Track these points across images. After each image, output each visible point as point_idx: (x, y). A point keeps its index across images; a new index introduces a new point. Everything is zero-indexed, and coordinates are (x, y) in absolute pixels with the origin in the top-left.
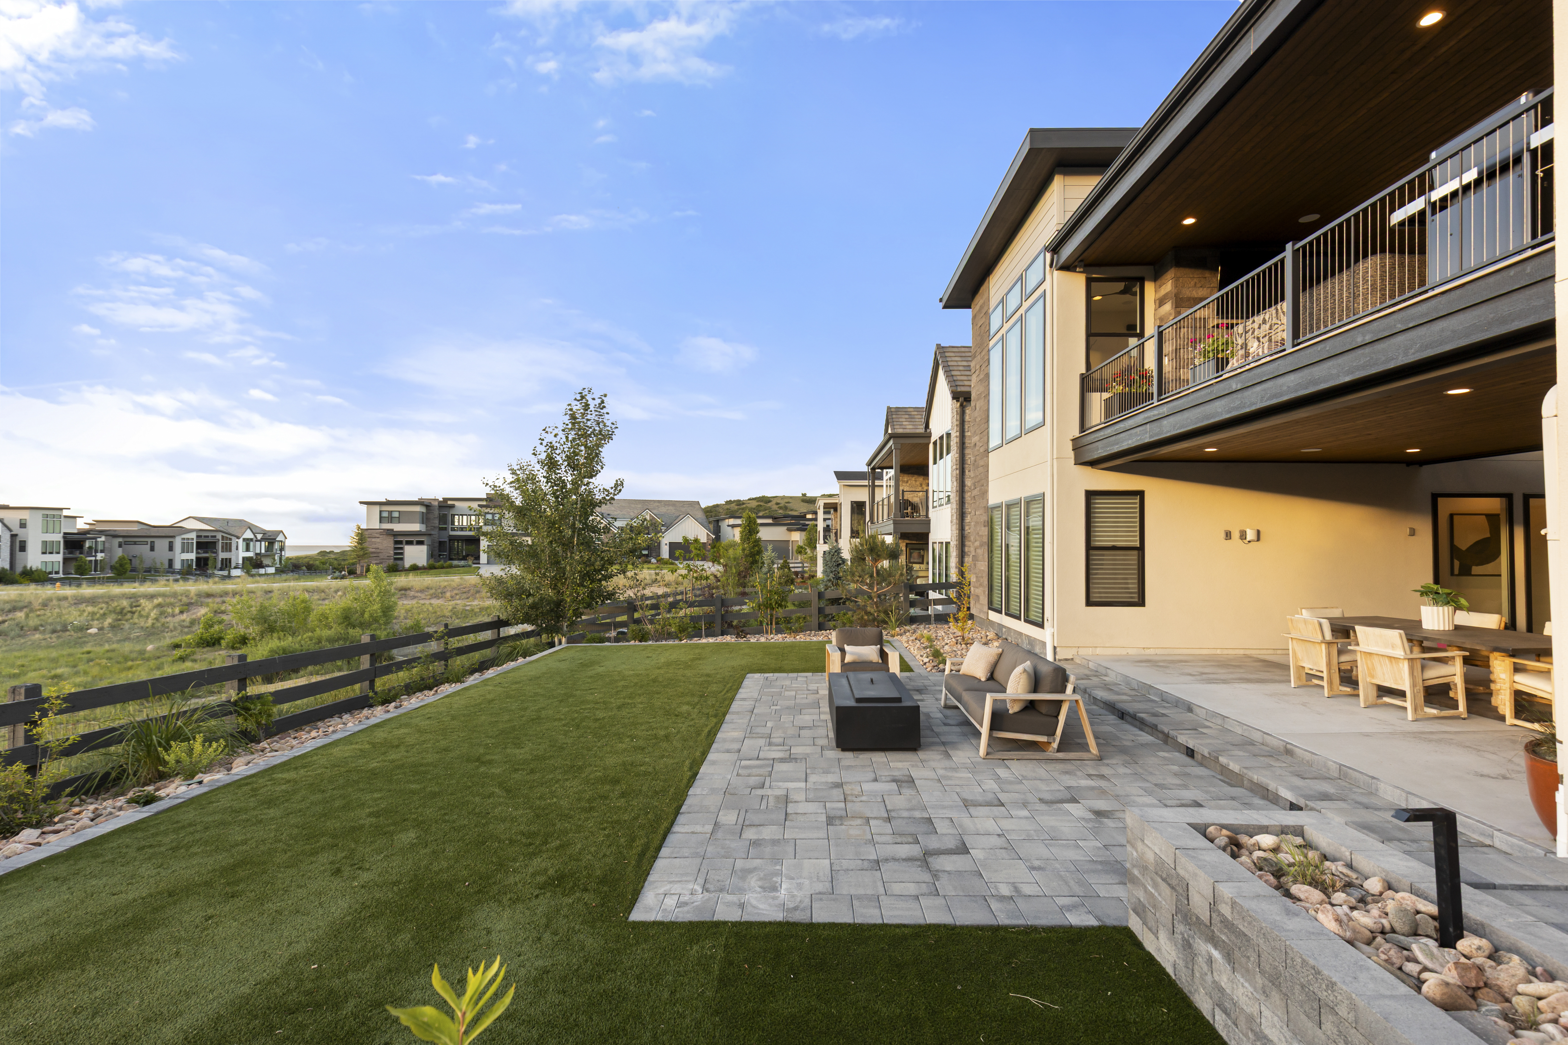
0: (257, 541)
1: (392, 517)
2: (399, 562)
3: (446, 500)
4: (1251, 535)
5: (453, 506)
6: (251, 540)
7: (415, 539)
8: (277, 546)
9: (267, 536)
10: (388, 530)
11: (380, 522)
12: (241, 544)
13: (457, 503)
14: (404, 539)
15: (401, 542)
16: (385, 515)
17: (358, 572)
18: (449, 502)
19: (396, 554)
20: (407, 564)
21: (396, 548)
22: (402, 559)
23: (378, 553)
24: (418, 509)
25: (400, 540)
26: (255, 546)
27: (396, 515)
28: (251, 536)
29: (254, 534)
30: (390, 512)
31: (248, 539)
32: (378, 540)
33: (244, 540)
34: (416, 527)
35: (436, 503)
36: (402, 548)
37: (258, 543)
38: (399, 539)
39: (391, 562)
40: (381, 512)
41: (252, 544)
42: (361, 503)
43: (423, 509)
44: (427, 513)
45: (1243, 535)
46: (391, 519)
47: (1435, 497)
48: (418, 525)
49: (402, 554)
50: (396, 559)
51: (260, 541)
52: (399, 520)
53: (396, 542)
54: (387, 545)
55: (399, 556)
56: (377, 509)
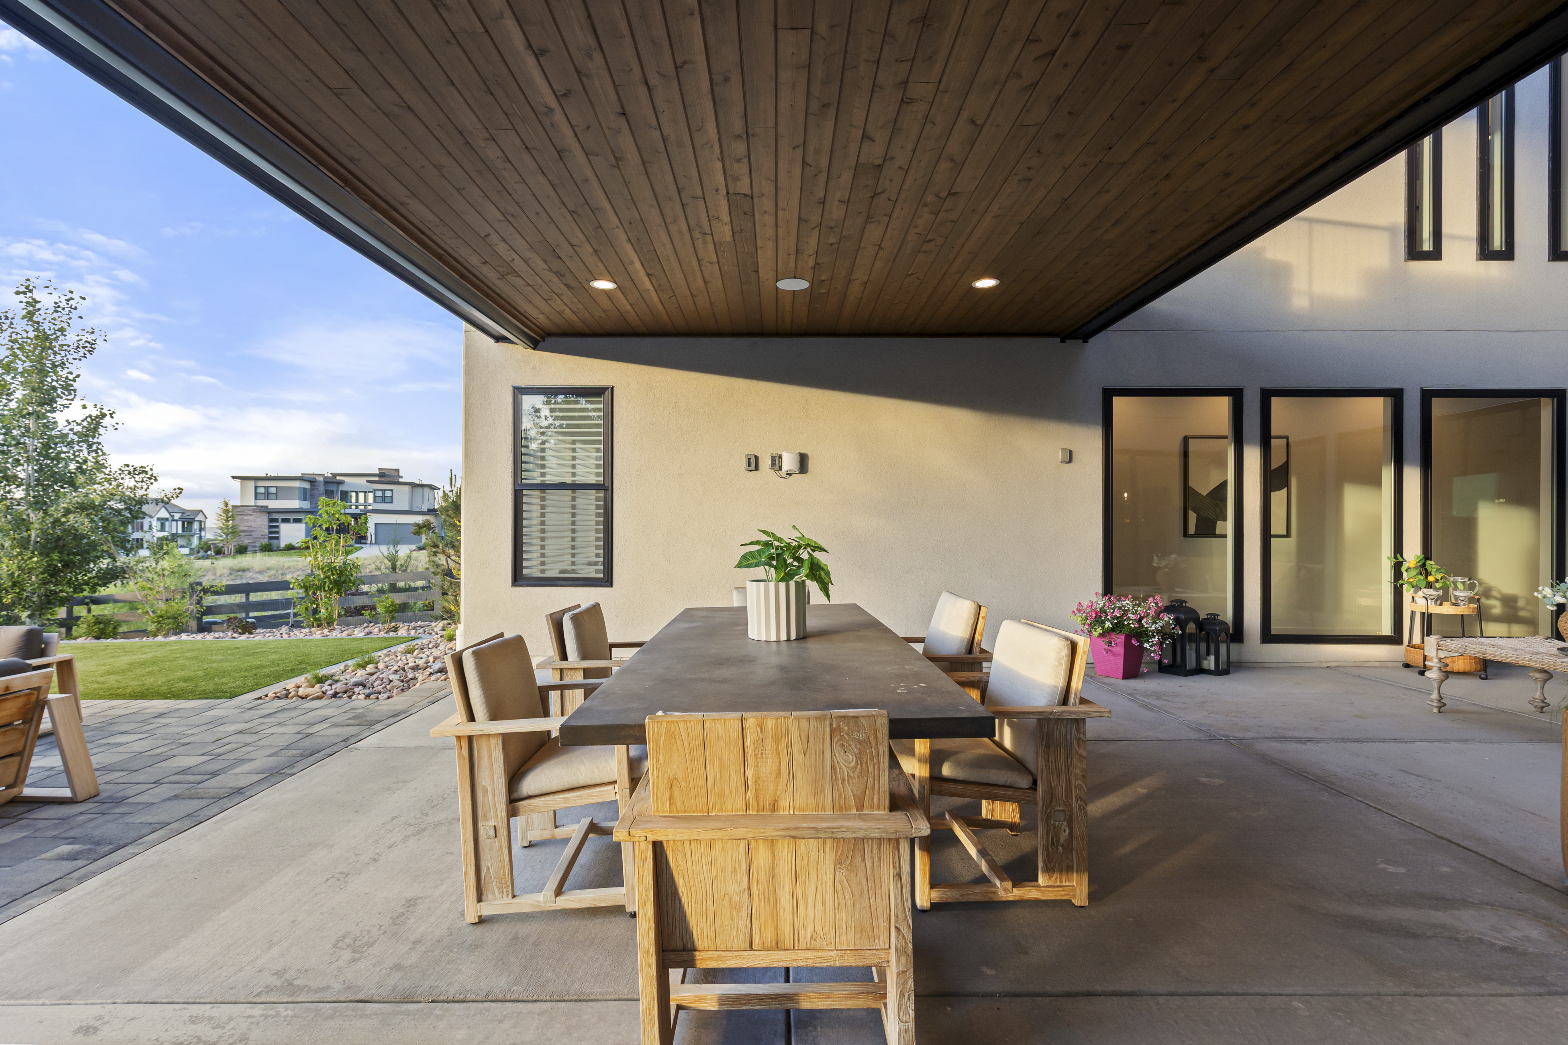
0: (173, 520)
1: (268, 494)
2: (274, 542)
3: (335, 475)
4: (789, 462)
5: (341, 483)
6: (167, 519)
7: (291, 517)
8: (196, 526)
9: (185, 516)
10: (262, 507)
11: (256, 498)
12: (156, 524)
13: (346, 479)
14: (280, 517)
15: (276, 520)
16: (262, 490)
17: (226, 552)
18: (338, 478)
19: (270, 533)
20: (282, 545)
21: (270, 527)
22: (277, 538)
23: (251, 531)
24: (297, 484)
25: (275, 518)
26: (171, 526)
27: (273, 490)
28: (167, 515)
29: (170, 513)
30: (267, 488)
31: (162, 519)
32: (251, 518)
33: (158, 519)
34: (295, 504)
35: (321, 479)
36: (277, 527)
37: (174, 523)
38: (275, 516)
39: (265, 541)
40: (256, 487)
41: (167, 524)
42: (233, 477)
43: (307, 485)
44: (311, 489)
45: (776, 462)
46: (267, 495)
47: (1108, 395)
48: (297, 502)
49: (277, 532)
50: (270, 538)
51: (176, 521)
52: (276, 497)
53: (271, 520)
54: (261, 524)
55: (274, 534)
56: (251, 484)
